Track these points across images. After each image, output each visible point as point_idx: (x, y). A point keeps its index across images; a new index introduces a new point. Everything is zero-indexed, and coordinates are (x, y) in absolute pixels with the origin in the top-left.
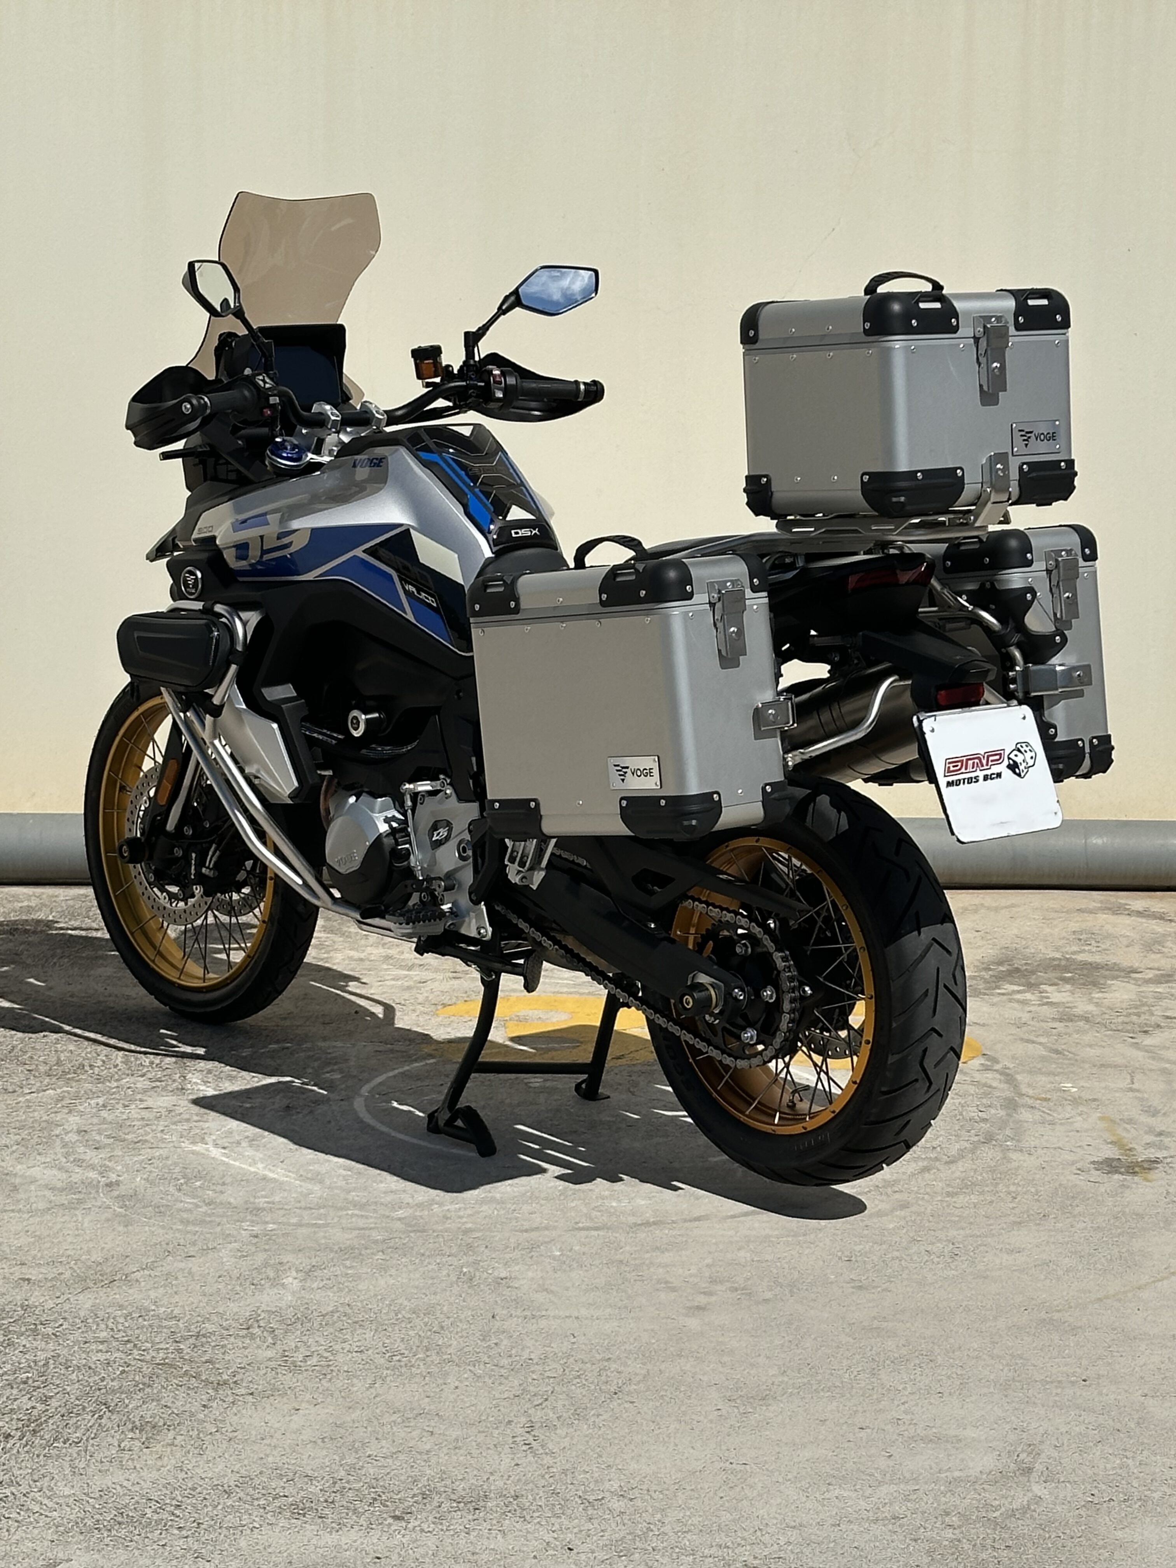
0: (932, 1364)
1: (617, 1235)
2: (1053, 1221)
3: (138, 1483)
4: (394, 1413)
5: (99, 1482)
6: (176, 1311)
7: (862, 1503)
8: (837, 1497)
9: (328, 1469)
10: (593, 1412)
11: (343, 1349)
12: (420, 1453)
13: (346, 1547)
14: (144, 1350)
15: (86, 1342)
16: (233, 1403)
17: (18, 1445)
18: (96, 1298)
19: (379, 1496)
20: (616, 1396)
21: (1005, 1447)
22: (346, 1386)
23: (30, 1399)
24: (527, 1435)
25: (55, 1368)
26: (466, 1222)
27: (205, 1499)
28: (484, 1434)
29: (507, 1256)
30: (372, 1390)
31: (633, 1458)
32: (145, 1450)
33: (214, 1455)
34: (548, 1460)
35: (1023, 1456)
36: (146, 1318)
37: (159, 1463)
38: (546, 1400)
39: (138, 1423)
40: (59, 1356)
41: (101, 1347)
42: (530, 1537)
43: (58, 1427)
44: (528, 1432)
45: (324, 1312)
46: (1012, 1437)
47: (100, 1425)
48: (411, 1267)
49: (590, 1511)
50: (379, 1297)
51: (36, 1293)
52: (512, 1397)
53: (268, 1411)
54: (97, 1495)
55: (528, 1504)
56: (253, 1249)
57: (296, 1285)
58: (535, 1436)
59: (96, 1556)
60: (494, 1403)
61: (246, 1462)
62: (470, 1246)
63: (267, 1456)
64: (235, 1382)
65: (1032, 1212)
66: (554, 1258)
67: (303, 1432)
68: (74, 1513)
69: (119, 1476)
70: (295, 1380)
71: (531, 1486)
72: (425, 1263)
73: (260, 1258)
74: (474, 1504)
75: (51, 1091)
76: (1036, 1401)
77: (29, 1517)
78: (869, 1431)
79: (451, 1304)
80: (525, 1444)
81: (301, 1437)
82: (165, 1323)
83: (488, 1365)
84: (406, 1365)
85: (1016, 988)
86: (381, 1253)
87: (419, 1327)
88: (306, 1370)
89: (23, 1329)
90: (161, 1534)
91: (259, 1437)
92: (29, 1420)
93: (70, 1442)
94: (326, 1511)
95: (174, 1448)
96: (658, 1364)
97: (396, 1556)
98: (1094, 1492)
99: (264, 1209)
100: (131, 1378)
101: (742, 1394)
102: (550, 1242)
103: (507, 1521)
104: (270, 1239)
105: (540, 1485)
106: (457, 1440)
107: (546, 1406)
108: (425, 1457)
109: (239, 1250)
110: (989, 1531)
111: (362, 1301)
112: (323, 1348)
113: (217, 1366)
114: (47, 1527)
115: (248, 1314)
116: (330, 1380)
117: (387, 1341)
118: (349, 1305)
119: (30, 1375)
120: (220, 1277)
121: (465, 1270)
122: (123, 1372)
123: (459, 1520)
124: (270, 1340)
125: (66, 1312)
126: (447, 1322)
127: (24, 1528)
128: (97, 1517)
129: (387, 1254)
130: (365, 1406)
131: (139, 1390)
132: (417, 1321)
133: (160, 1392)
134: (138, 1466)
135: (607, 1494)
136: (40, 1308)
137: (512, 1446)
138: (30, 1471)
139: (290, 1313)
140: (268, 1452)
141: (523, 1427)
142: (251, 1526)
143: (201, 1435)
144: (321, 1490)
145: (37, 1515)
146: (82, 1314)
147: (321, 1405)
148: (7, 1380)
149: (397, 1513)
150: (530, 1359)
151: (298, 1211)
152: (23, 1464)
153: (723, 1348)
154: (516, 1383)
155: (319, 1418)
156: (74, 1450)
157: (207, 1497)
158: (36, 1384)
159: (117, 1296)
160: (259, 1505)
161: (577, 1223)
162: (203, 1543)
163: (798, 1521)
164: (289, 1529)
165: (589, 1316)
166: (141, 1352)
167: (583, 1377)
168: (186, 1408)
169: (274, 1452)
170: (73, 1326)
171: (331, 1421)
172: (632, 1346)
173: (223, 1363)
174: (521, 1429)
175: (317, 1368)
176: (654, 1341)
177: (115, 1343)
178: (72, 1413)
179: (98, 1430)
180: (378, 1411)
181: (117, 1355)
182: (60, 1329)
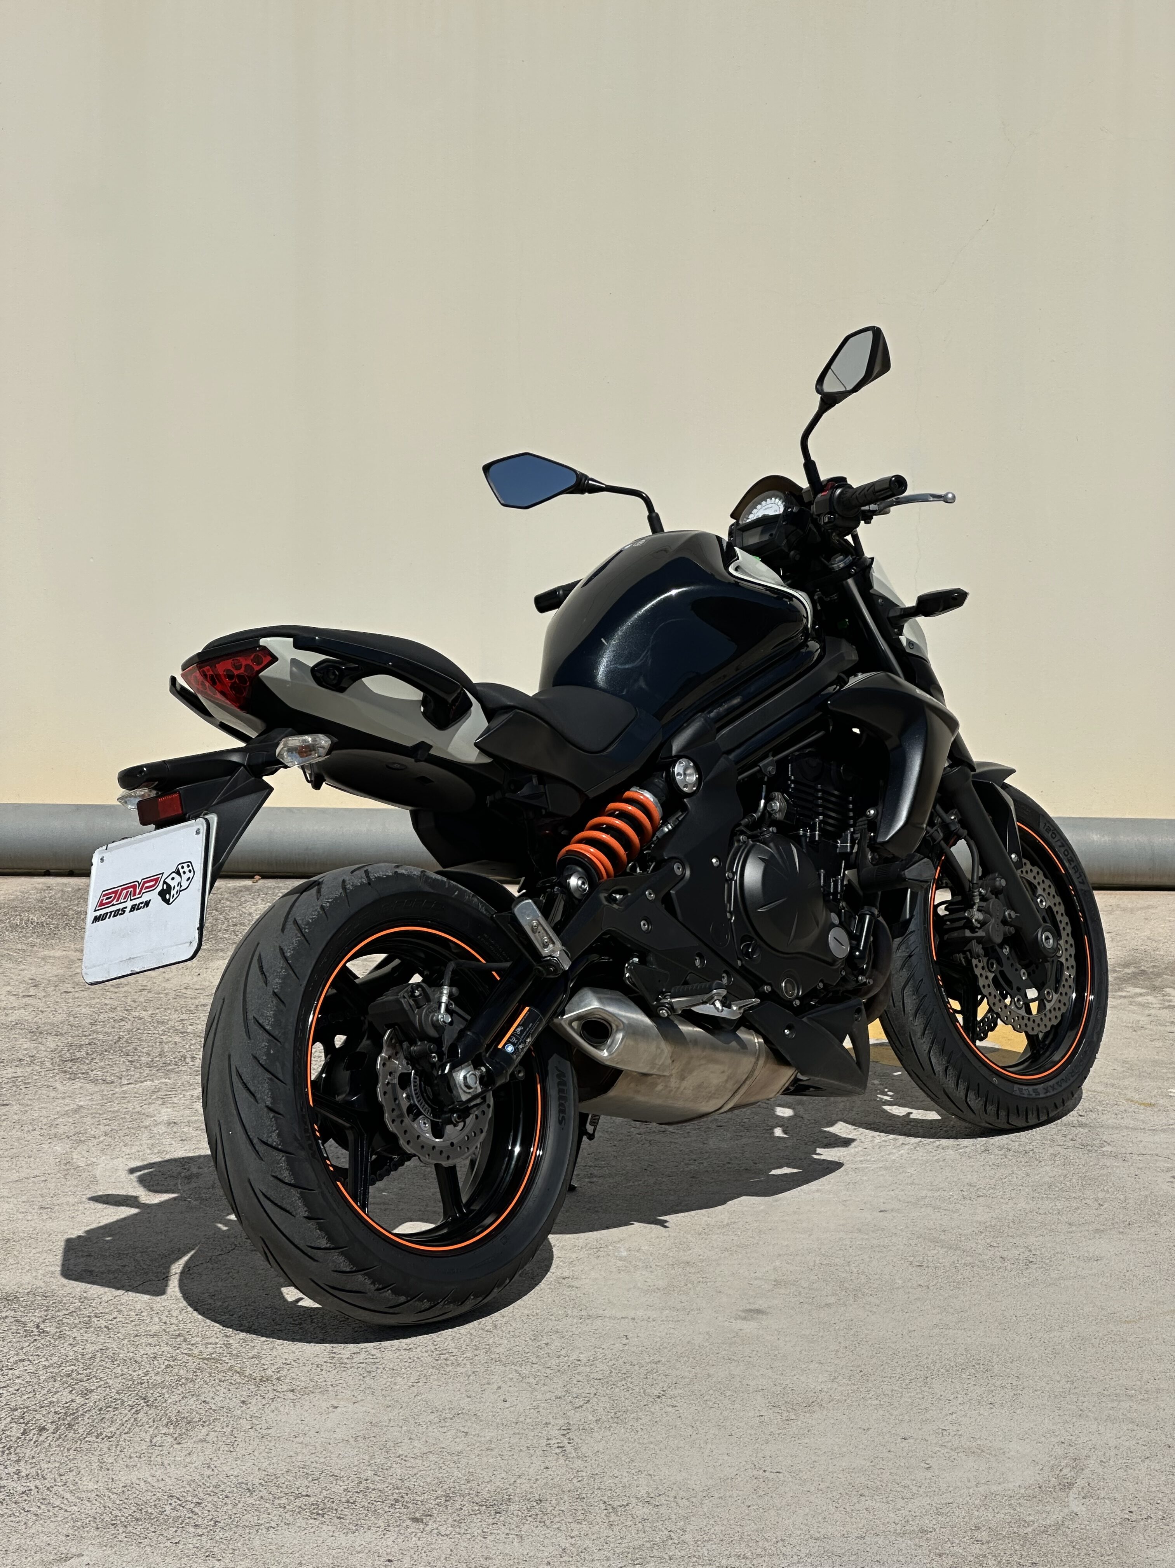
0: (988, 1374)
2: (1138, 1229)
3: (162, 1480)
4: (432, 1412)
5: (124, 1477)
7: (892, 1515)
8: (867, 1509)
9: (355, 1469)
10: (632, 1416)
12: (451, 1454)
13: (359, 1549)
14: (193, 1344)
15: (137, 1336)
16: (273, 1399)
17: (50, 1438)
19: (402, 1497)
20: (659, 1400)
21: (1049, 1462)
22: (388, 1384)
23: (71, 1392)
24: (562, 1438)
25: (101, 1361)
27: (227, 1497)
28: (518, 1436)
29: (574, 1256)
30: (415, 1389)
31: (665, 1464)
32: (176, 1446)
33: (243, 1452)
34: (579, 1463)
35: (1065, 1471)
37: (188, 1460)
38: (588, 1402)
39: (174, 1419)
40: (107, 1349)
41: (151, 1341)
42: (546, 1542)
43: (94, 1421)
44: (564, 1435)
46: (1059, 1451)
47: (135, 1420)
49: (613, 1517)
52: (553, 1398)
53: (306, 1408)
54: (120, 1491)
55: (551, 1508)
58: (569, 1439)
59: (108, 1552)
60: (535, 1404)
61: (275, 1460)
63: (297, 1454)
64: (279, 1379)
65: (1117, 1220)
66: (621, 1259)
67: (337, 1430)
68: (93, 1509)
69: (145, 1472)
70: (338, 1377)
71: (555, 1491)
74: (495, 1507)
75: (149, 1083)
76: (1090, 1414)
77: (49, 1511)
78: (911, 1441)
81: (335, 1436)
83: (535, 1366)
84: (453, 1364)
85: (1138, 990)
88: (351, 1367)
89: (77, 1322)
90: (176, 1531)
91: (292, 1435)
92: (66, 1413)
93: (103, 1436)
94: (346, 1512)
95: (205, 1445)
96: (707, 1367)
97: (409, 1559)
98: (1134, 1509)
100: (175, 1371)
101: (787, 1400)
102: (618, 1242)
103: (526, 1526)
105: (566, 1488)
106: (490, 1441)
107: (587, 1408)
108: (456, 1458)
110: (1017, 1547)
113: (262, 1362)
114: (65, 1520)
116: (373, 1378)
119: (75, 1368)
122: (167, 1367)
123: (477, 1524)
125: (122, 1304)
127: (41, 1522)
128: (117, 1512)
130: (404, 1405)
131: (181, 1385)
133: (200, 1387)
134: (166, 1463)
135: (634, 1500)
136: (98, 1301)
137: (546, 1448)
138: (57, 1465)
140: (298, 1450)
141: (559, 1430)
142: (268, 1525)
143: (235, 1432)
144: (345, 1490)
145: (56, 1509)
146: (138, 1306)
147: (362, 1403)
148: (52, 1373)
149: (417, 1515)
150: (579, 1360)
152: (53, 1458)
153: (776, 1353)
154: (560, 1385)
155: (356, 1416)
156: (105, 1445)
157: (230, 1495)
158: (80, 1377)
160: (279, 1504)
162: (217, 1542)
163: (823, 1532)
164: (305, 1529)
166: (189, 1346)
167: (629, 1379)
168: (225, 1404)
169: (304, 1451)
170: (126, 1318)
171: (367, 1419)
172: (684, 1349)
173: (269, 1359)
174: (556, 1432)
175: (362, 1365)
176: (707, 1344)
177: (165, 1337)
178: (110, 1407)
179: (132, 1425)
180: (416, 1410)
181: (165, 1349)
182: (114, 1322)
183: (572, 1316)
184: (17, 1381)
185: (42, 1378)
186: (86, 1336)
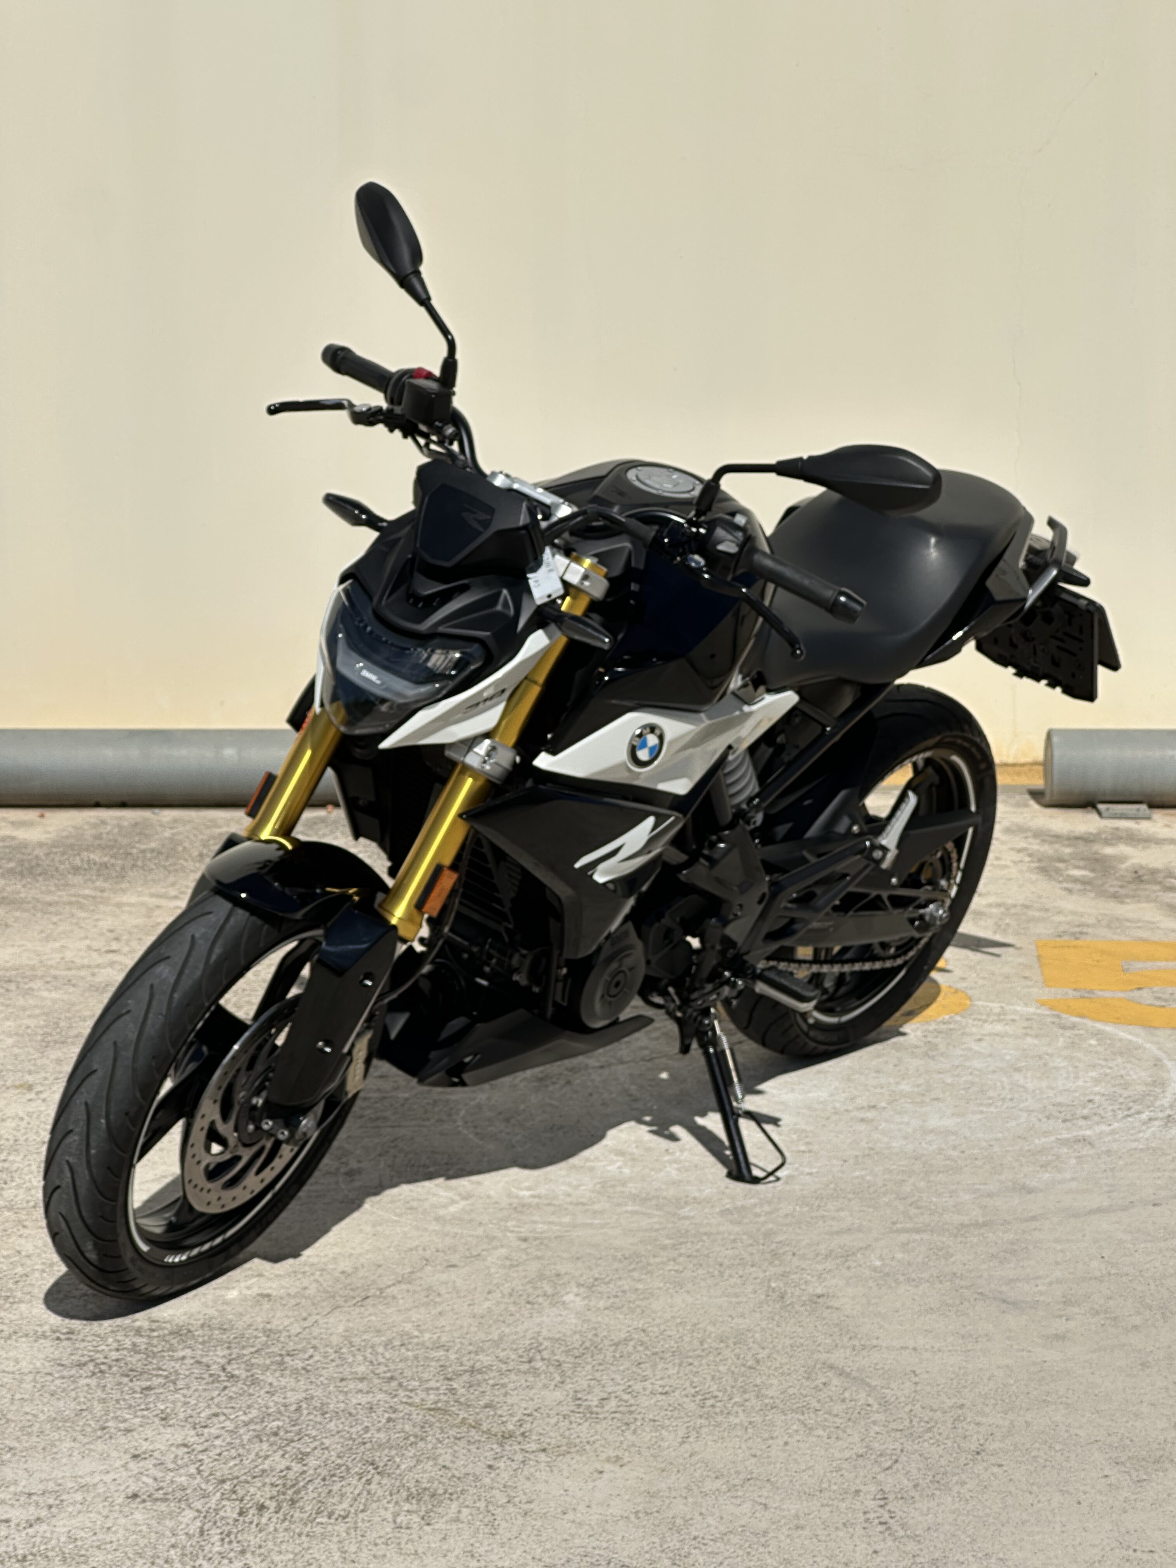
1: (944, 1239)
4: (717, 1478)
6: (444, 1339)
9: (647, 1556)
10: (954, 1479)
11: (645, 1389)
12: (756, 1534)
14: (411, 1391)
15: (342, 1380)
16: (523, 1462)
18: (348, 1320)
20: (979, 1457)
22: (654, 1440)
23: (283, 1456)
24: (881, 1510)
25: (309, 1414)
26: (765, 1222)
28: (828, 1509)
29: (820, 1267)
30: (687, 1446)
32: (426, 1528)
33: (508, 1535)
34: (911, 1546)
36: (410, 1347)
37: (445, 1546)
38: (896, 1461)
39: (413, 1490)
40: (312, 1398)
41: (360, 1386)
43: (320, 1494)
44: (881, 1506)
45: (616, 1340)
47: (369, 1493)
48: (710, 1281)
50: (678, 1321)
51: (279, 1314)
52: (854, 1457)
53: (566, 1474)
56: (524, 1257)
57: (579, 1303)
58: (890, 1512)
60: (835, 1464)
61: (548, 1546)
62: (775, 1255)
63: (573, 1536)
64: (523, 1434)
66: (875, 1269)
67: (612, 1503)
70: (592, 1432)
72: (726, 1275)
73: (534, 1267)
79: (763, 1330)
80: (881, 1523)
81: (610, 1511)
82: (434, 1354)
83: (820, 1413)
84: (722, 1411)
86: (672, 1263)
87: (730, 1361)
88: (605, 1418)
89: (268, 1362)
91: (559, 1510)
92: (284, 1485)
93: (336, 1516)
95: (461, 1525)
96: (1022, 1413)
99: (530, 1206)
100: (399, 1427)
101: (1130, 1454)
102: (866, 1248)
104: (542, 1244)
106: (797, 1516)
107: (898, 1470)
108: (763, 1540)
109: (507, 1258)
111: (658, 1326)
112: (622, 1388)
113: (499, 1412)
115: (528, 1342)
116: (635, 1432)
117: (695, 1380)
118: (644, 1331)
119: (280, 1424)
120: (489, 1293)
121: (773, 1285)
122: (389, 1420)
124: (558, 1378)
125: (315, 1338)
126: (763, 1354)
129: (679, 1264)
130: (681, 1468)
131: (411, 1445)
132: (727, 1353)
133: (435, 1447)
134: (420, 1551)
136: (285, 1334)
137: (866, 1525)
138: (291, 1556)
139: (576, 1339)
140: (573, 1531)
141: (874, 1499)
143: (491, 1508)
146: (335, 1340)
147: (630, 1466)
148: (254, 1430)
150: (869, 1405)
151: (570, 1207)
152: (283, 1547)
153: (1096, 1391)
154: (856, 1438)
155: (628, 1484)
156: (341, 1528)
158: (289, 1435)
159: (373, 1318)
161: (894, 1223)
165: (928, 1346)
166: (408, 1393)
167: (935, 1430)
168: (469, 1469)
169: (580, 1532)
170: (325, 1357)
171: (642, 1489)
172: (986, 1389)
173: (506, 1408)
174: (872, 1502)
175: (617, 1415)
176: (1012, 1382)
177: (376, 1381)
178: (334, 1475)
179: (367, 1500)
180: (697, 1474)
181: (381, 1396)
182: (311, 1362)
183: (844, 1347)
184: (217, 1442)
185: (246, 1438)
186: (283, 1382)
